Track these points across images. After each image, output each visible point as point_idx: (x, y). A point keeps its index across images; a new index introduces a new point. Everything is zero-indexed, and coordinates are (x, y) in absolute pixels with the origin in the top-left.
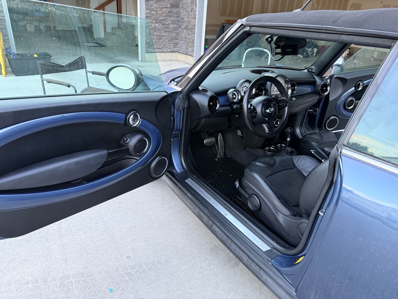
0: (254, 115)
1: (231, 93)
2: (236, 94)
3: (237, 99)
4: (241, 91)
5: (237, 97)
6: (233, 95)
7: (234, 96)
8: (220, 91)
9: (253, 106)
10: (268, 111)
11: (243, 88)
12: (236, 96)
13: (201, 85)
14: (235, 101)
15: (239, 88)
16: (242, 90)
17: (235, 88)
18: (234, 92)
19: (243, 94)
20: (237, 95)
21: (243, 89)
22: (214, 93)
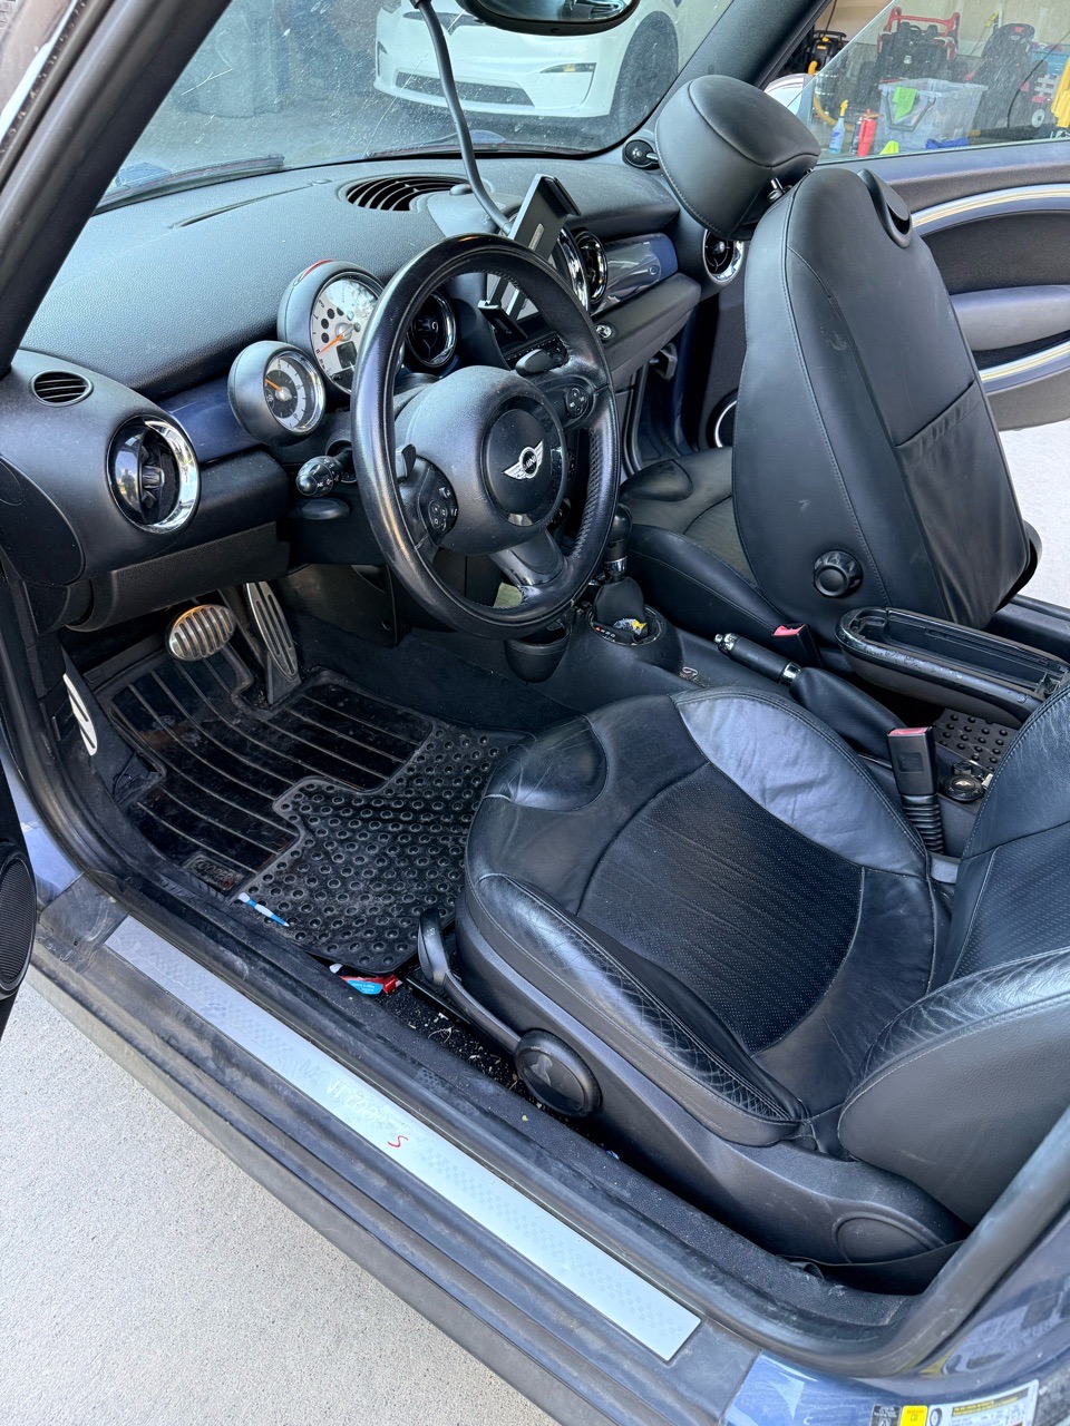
0: (441, 521)
1: (252, 376)
2: (291, 372)
3: (301, 404)
4: (318, 344)
5: (301, 393)
6: (269, 390)
7: (283, 394)
8: (180, 366)
9: (422, 458)
10: (517, 471)
11: (325, 324)
12: (294, 392)
13: (24, 342)
14: (290, 423)
15: (298, 326)
16: (325, 338)
17: (270, 332)
18: (273, 367)
19: (333, 365)
20: (297, 381)
21: (330, 332)
22: (142, 391)
